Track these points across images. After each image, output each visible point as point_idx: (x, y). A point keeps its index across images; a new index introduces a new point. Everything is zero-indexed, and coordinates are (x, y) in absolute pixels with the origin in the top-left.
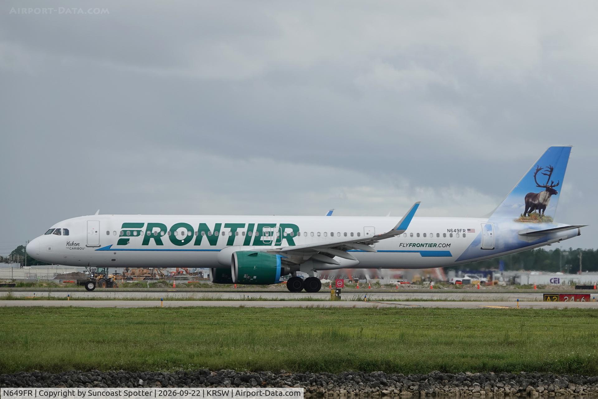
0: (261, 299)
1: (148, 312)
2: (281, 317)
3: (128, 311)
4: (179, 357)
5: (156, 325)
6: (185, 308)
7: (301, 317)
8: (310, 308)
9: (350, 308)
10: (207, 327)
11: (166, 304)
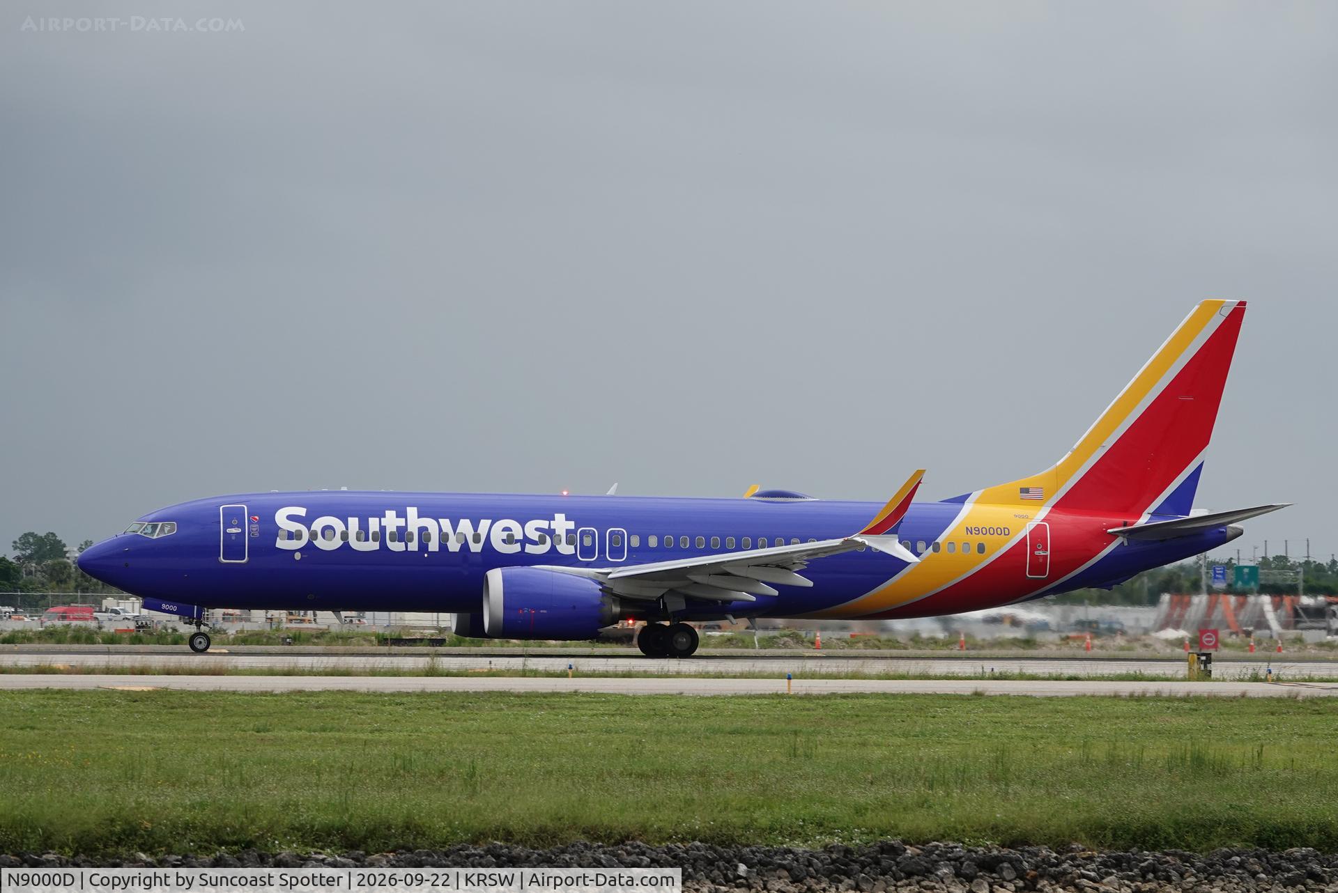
0: (1022, 677)
1: (758, 705)
2: (1069, 719)
3: (710, 703)
4: (831, 811)
5: (775, 737)
6: (845, 697)
7: (1117, 718)
8: (1140, 699)
9: (1234, 697)
10: (898, 741)
11: (799, 686)
